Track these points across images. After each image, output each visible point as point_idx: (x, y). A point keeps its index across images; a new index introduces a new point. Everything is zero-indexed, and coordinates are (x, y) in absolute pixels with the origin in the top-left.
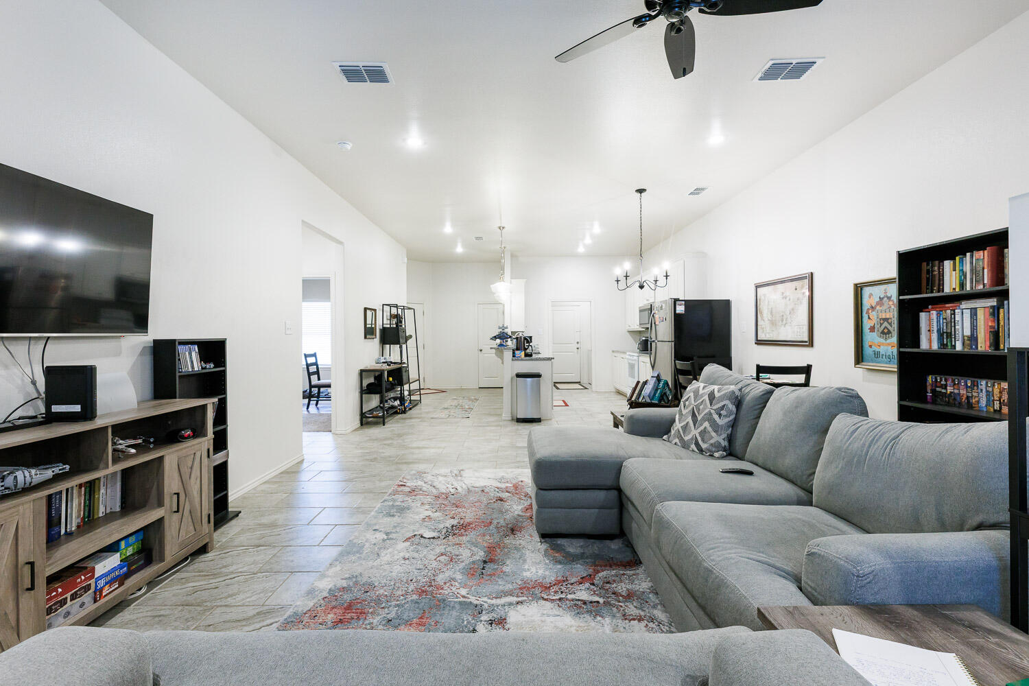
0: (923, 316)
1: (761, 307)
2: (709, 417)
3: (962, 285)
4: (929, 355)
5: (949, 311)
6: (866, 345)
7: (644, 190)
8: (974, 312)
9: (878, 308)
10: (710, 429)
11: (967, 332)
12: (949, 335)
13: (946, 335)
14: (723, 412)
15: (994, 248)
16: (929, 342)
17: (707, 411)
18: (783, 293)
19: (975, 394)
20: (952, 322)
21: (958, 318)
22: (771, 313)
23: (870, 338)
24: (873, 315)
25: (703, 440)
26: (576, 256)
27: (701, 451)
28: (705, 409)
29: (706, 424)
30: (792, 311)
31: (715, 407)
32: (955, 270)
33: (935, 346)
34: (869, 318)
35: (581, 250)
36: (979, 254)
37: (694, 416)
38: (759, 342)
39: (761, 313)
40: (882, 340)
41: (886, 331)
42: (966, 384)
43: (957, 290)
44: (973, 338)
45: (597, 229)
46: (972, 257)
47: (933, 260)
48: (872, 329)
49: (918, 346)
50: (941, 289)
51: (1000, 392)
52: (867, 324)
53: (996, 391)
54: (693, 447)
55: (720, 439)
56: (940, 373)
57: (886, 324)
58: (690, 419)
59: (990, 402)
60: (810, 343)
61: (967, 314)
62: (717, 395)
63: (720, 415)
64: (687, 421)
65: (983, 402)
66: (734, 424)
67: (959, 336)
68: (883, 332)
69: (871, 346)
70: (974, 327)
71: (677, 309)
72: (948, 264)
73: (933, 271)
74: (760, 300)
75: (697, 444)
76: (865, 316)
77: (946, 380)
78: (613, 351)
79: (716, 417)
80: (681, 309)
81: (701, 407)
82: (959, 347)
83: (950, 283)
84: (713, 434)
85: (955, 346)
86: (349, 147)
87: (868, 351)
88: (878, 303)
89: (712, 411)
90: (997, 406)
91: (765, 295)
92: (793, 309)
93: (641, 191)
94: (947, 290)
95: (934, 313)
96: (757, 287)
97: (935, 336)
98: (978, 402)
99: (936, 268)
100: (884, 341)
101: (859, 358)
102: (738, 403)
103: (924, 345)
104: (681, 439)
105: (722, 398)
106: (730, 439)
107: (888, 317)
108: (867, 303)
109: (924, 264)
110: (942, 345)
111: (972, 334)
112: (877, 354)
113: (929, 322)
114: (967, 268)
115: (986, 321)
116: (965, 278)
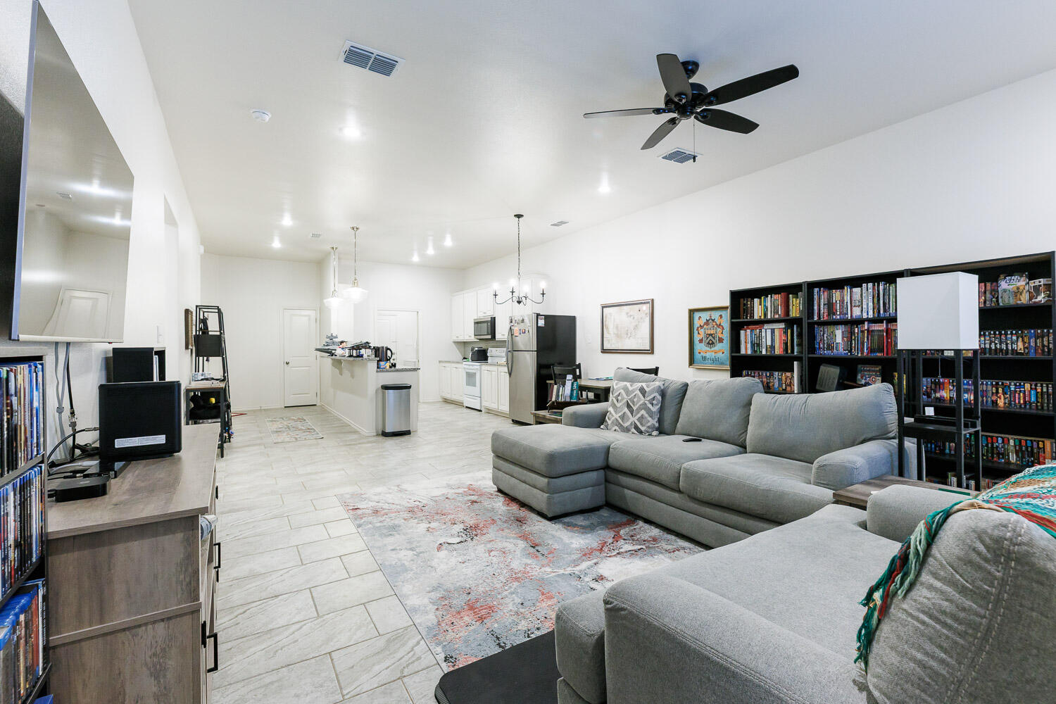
0: (742, 332)
1: (607, 323)
2: (644, 407)
3: (765, 315)
4: (746, 357)
5: (758, 330)
6: (696, 352)
7: (522, 216)
8: (773, 331)
9: (705, 326)
10: (647, 415)
11: (769, 343)
12: (758, 345)
13: (756, 345)
14: (654, 402)
15: (786, 293)
16: (746, 349)
17: (642, 402)
18: (627, 313)
19: (772, 381)
20: (760, 337)
21: (763, 334)
22: (617, 327)
23: (699, 347)
24: (702, 331)
25: (642, 424)
26: (408, 265)
27: (641, 432)
28: (639, 401)
29: (643, 412)
30: (636, 327)
31: (648, 399)
32: (761, 304)
33: (749, 352)
34: (699, 333)
35: (416, 259)
36: (776, 297)
37: (629, 406)
38: (604, 351)
39: (607, 328)
40: (708, 349)
41: (711, 342)
42: (766, 375)
43: (762, 317)
44: (773, 347)
45: (448, 242)
46: (771, 297)
47: (748, 298)
48: (701, 341)
49: (739, 352)
50: (752, 315)
51: (786, 379)
52: (697, 338)
53: (784, 378)
54: (633, 430)
55: (653, 422)
56: (751, 369)
57: (711, 338)
58: (626, 410)
59: (780, 385)
60: (651, 351)
61: (769, 332)
62: (647, 390)
63: (652, 404)
64: (624, 411)
65: (776, 385)
66: (661, 410)
67: (764, 345)
68: (708, 343)
69: (700, 353)
70: (773, 340)
71: (539, 322)
72: (756, 300)
73: (747, 304)
74: (606, 317)
75: (636, 428)
76: (696, 332)
77: (754, 373)
78: (440, 362)
79: (650, 406)
80: (541, 323)
81: (635, 400)
82: (764, 352)
83: (758, 313)
84: (649, 419)
85: (761, 352)
86: (267, 118)
87: (697, 356)
88: (705, 323)
89: (647, 402)
90: (784, 387)
91: (610, 314)
92: (636, 326)
93: (519, 216)
94: (756, 317)
95: (749, 331)
96: (603, 307)
97: (749, 346)
98: (773, 385)
99: (749, 303)
100: (709, 349)
101: (692, 362)
102: (663, 394)
103: (743, 352)
104: (621, 426)
105: (652, 392)
106: (660, 421)
107: (712, 333)
108: (697, 323)
109: (742, 300)
110: (755, 351)
111: (772, 345)
112: (704, 358)
113: (746, 336)
114: (769, 304)
115: (780, 336)
116: (767, 309)
